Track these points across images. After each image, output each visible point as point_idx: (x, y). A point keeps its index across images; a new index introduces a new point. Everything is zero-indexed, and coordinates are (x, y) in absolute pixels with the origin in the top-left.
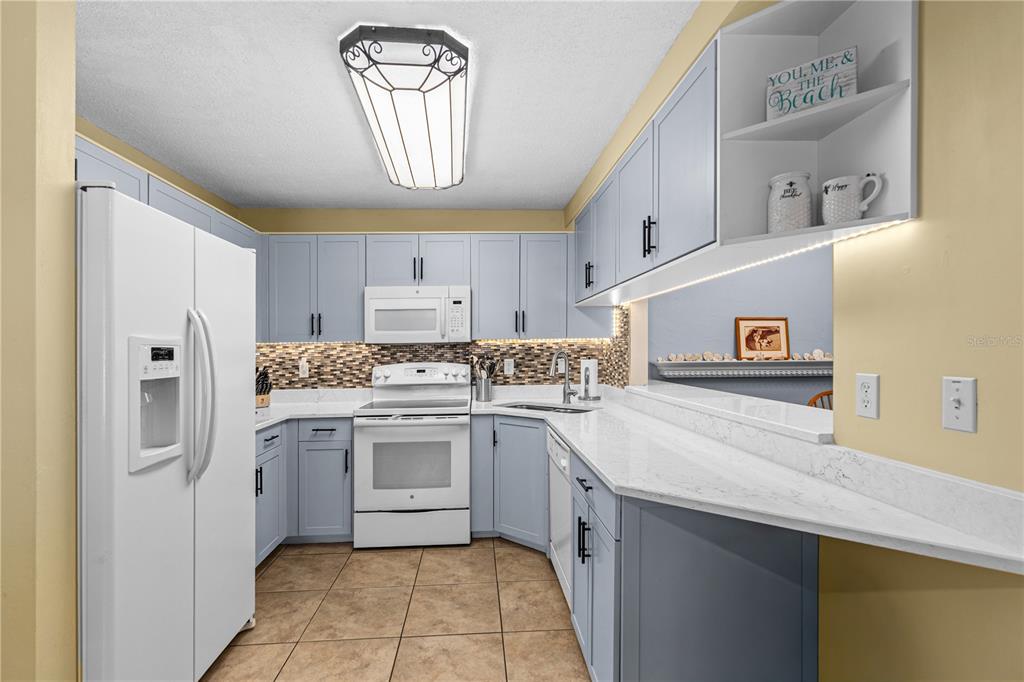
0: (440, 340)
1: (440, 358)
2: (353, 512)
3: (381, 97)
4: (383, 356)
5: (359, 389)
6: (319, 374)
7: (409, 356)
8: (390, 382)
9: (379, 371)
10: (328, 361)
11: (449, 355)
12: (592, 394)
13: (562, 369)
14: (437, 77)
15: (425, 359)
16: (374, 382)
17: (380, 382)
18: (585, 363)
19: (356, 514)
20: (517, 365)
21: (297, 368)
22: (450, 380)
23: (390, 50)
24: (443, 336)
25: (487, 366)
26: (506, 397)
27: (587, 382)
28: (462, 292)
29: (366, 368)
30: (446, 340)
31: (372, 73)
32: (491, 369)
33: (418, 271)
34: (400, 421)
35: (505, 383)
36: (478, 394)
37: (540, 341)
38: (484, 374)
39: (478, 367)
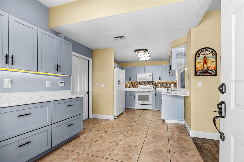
0: (148, 81)
1: (148, 84)
2: (135, 104)
3: (139, 55)
4: (140, 84)
5: (136, 88)
6: (130, 86)
7: (143, 84)
8: (140, 87)
9: (139, 86)
10: (131, 84)
11: (150, 83)
12: (173, 90)
13: (169, 86)
14: (144, 53)
15: (146, 84)
16: (138, 87)
17: (139, 87)
18: (172, 85)
19: (136, 105)
20: (161, 85)
21: (127, 85)
22: (150, 87)
23: (139, 51)
24: (148, 80)
25: (155, 85)
26: (158, 90)
27: (172, 88)
28: (151, 74)
29: (137, 85)
30: (149, 81)
31: (138, 53)
32: (156, 86)
33: (145, 71)
34: (142, 92)
35: (159, 88)
36: (154, 89)
37: (164, 81)
38: (155, 86)
39: (154, 85)
